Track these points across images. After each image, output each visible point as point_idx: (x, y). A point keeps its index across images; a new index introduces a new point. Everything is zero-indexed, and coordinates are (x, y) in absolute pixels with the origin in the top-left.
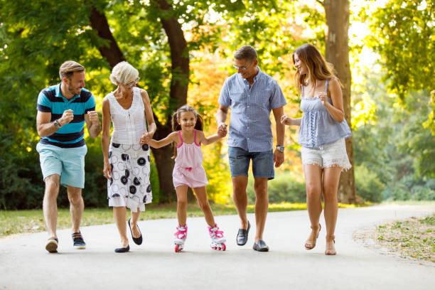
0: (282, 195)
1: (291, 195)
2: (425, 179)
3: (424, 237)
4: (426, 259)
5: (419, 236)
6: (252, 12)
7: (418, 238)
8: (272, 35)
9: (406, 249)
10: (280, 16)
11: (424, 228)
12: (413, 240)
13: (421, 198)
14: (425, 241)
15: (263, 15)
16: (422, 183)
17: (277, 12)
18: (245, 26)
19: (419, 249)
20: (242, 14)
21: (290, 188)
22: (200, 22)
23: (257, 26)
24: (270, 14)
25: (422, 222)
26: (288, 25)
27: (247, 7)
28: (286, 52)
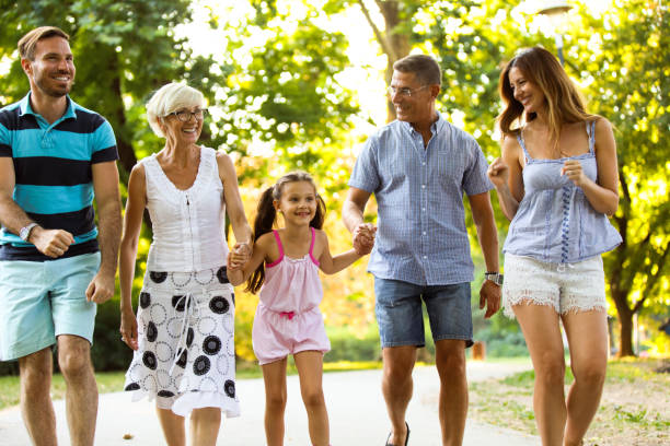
0: (340, 353)
1: (350, 353)
2: (504, 332)
3: (504, 400)
4: (506, 425)
5: (497, 398)
6: (304, 142)
7: (497, 402)
8: (326, 168)
9: (483, 415)
10: (335, 146)
11: (504, 389)
12: (490, 404)
13: (500, 354)
14: (505, 405)
15: (315, 146)
16: (500, 337)
17: (333, 141)
18: (295, 159)
19: (497, 414)
20: (292, 145)
21: (348, 345)
22: (244, 154)
23: (309, 158)
24: (324, 145)
25: (501, 382)
26: (345, 158)
27: (298, 136)
28: (342, 187)
